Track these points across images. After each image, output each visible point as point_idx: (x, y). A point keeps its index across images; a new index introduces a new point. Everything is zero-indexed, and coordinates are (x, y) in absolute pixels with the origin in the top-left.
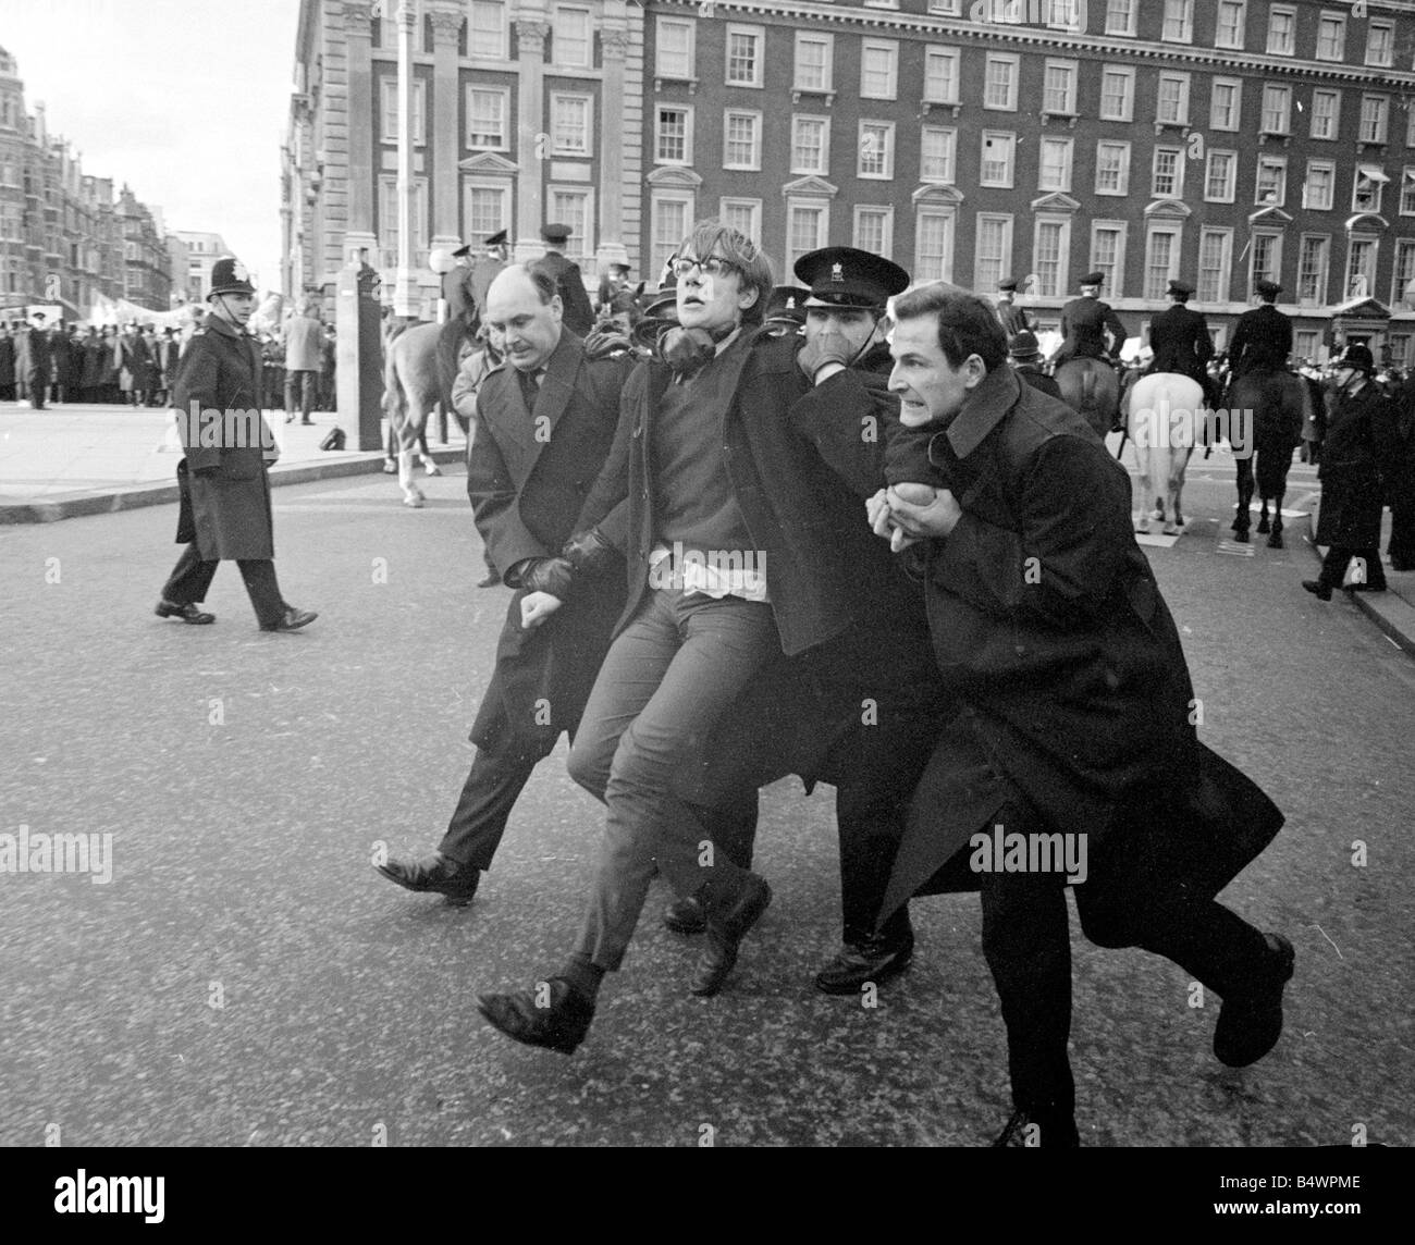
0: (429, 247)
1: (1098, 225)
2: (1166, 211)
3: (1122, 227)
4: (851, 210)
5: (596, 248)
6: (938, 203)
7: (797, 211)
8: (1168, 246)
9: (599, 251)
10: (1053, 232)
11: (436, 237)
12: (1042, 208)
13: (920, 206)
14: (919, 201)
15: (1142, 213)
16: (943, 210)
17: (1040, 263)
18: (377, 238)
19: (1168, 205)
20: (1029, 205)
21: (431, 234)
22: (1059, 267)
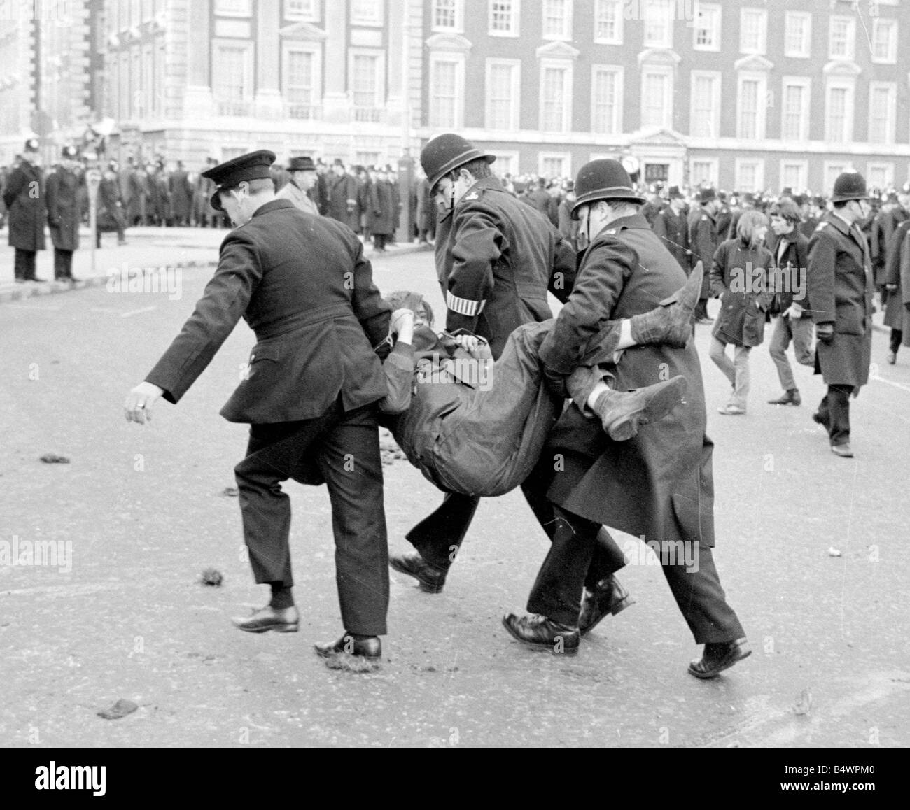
0: (254, 98)
1: (788, 81)
2: (839, 70)
3: (806, 82)
4: (590, 70)
5: (386, 100)
6: (659, 63)
7: (548, 70)
8: (843, 98)
9: (389, 103)
10: (752, 88)
11: (260, 90)
12: (743, 68)
13: (644, 66)
14: (643, 62)
15: (821, 72)
16: (663, 69)
17: (743, 113)
18: (211, 91)
19: (843, 65)
20: (732, 65)
21: (255, 88)
22: (758, 116)
